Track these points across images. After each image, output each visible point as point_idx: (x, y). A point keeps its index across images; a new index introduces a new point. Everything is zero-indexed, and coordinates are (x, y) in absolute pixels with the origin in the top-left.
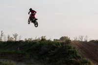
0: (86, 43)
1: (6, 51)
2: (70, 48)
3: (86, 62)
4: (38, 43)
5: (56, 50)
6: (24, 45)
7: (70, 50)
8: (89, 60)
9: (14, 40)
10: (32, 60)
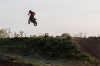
0: (85, 39)
1: (13, 47)
2: (70, 43)
3: (86, 56)
4: (42, 39)
5: (58, 46)
6: (29, 41)
7: (71, 45)
8: (88, 55)
9: (20, 36)
10: (37, 55)
